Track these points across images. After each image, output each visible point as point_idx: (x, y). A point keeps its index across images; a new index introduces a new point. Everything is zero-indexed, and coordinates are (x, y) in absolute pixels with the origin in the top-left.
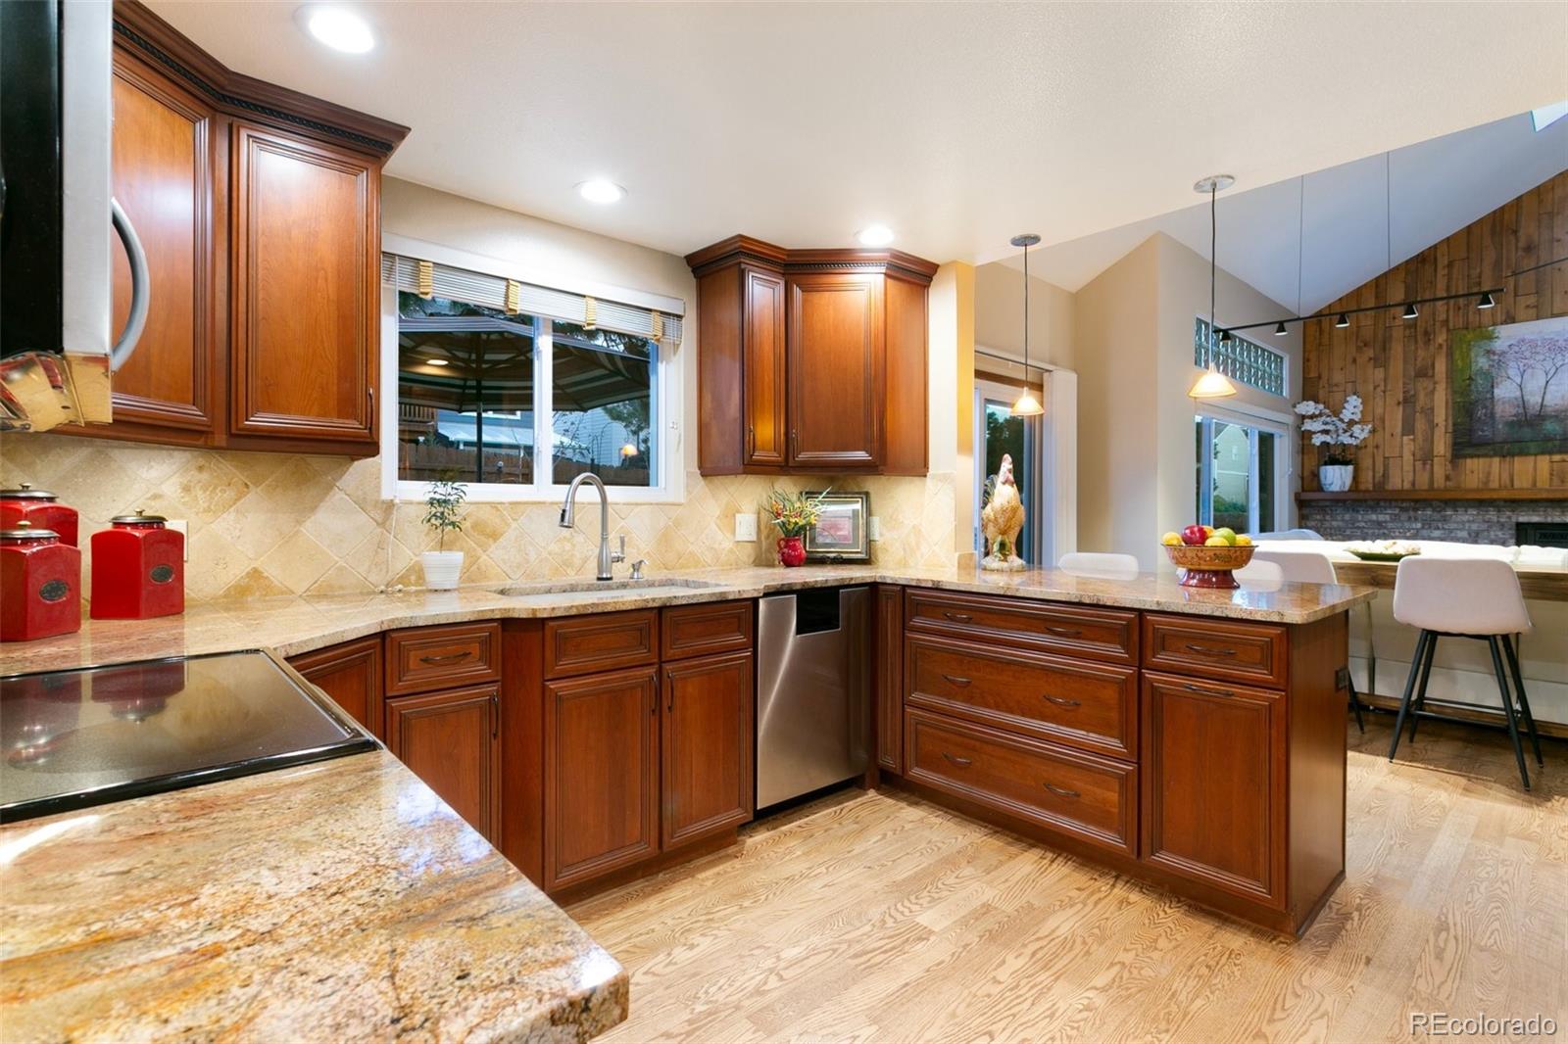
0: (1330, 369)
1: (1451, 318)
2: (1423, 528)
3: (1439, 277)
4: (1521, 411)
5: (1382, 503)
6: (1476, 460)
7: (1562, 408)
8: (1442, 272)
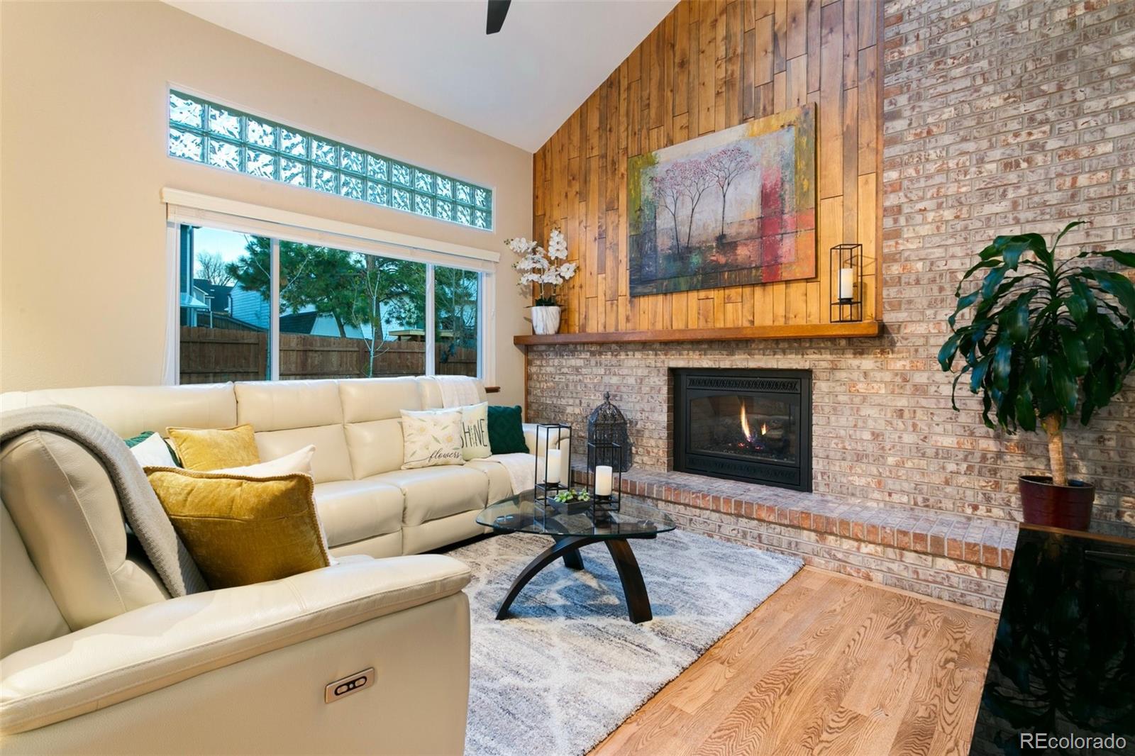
0: (552, 206)
1: (630, 145)
2: (605, 374)
3: (621, 101)
4: (675, 243)
5: (578, 347)
6: (646, 298)
7: (704, 238)
8: (624, 95)
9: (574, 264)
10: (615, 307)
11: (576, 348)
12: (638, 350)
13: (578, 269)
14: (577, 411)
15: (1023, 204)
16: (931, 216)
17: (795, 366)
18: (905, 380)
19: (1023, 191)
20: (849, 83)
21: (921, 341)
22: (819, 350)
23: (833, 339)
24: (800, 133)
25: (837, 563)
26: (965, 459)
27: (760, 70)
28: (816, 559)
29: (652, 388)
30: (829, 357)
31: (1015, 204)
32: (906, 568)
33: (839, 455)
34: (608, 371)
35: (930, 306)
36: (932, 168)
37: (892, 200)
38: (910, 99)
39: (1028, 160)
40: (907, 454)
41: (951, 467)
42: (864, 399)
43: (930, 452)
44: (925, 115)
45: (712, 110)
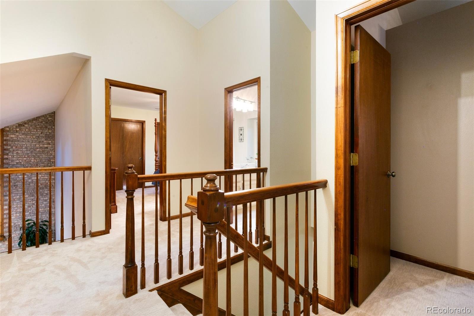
15: (31, 213)
19: (31, 211)
31: (30, 213)
39: (32, 206)
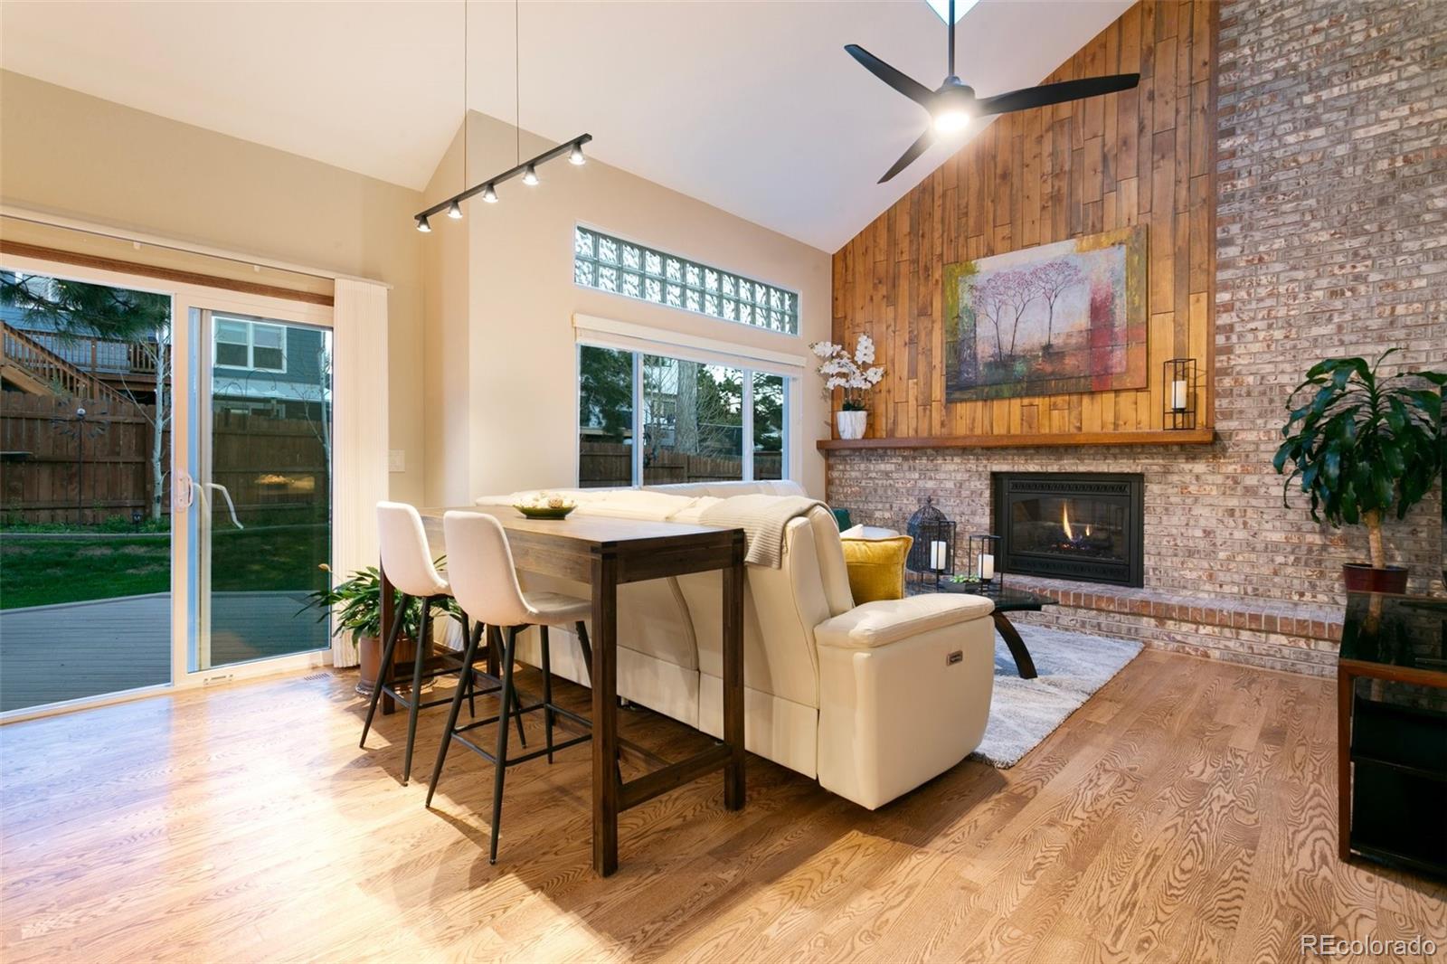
0: (854, 308)
1: (945, 251)
2: (920, 478)
3: (936, 208)
4: (997, 351)
5: (889, 452)
6: (964, 404)
7: (1028, 347)
8: (938, 202)
9: (882, 369)
10: (928, 412)
11: (885, 452)
12: (958, 455)
13: (885, 374)
14: (887, 515)
15: (1347, 328)
16: (1261, 335)
17: (1126, 470)
18: (1236, 482)
19: (1348, 317)
20: (1181, 207)
21: (1252, 447)
22: (1152, 456)
23: (1166, 445)
24: (1132, 251)
25: (1176, 645)
26: (1293, 552)
27: (1088, 189)
28: (1156, 643)
29: (972, 493)
30: (1161, 461)
31: (1340, 328)
32: (1242, 644)
33: (1171, 552)
34: (924, 475)
35: (1260, 416)
36: (1263, 292)
37: (1224, 319)
38: (1242, 228)
39: (1352, 290)
40: (1237, 549)
41: (1280, 559)
42: (1196, 500)
43: (1260, 546)
44: (1257, 244)
45: (1037, 224)
